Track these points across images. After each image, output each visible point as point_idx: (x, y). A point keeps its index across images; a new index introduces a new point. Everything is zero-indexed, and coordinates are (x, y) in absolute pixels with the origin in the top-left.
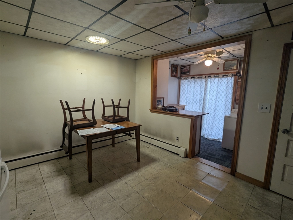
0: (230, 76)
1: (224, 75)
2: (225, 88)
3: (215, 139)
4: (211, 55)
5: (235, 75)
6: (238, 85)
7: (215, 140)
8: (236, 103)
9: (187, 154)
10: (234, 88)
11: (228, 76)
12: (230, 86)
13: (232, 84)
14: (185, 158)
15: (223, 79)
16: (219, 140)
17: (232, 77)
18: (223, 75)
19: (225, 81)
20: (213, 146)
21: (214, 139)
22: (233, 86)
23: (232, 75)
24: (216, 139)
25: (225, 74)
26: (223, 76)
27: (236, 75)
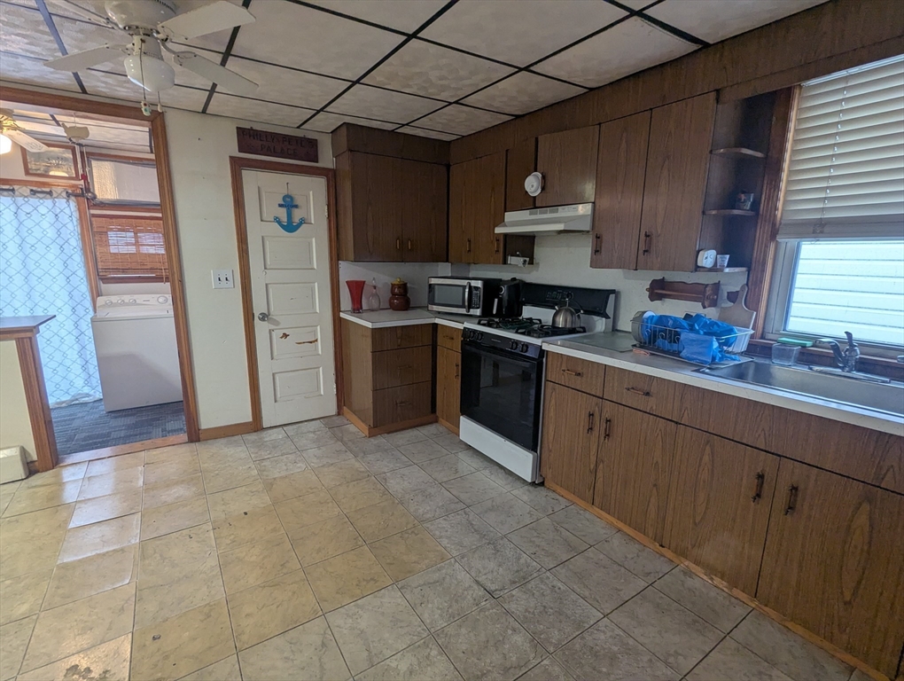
0: (60, 194)
1: (34, 188)
2: (51, 233)
3: (63, 402)
4: (5, 117)
5: (76, 196)
6: (94, 226)
7: (64, 405)
8: (102, 279)
9: (33, 462)
10: (82, 234)
11: (55, 195)
12: (70, 226)
13: (75, 223)
14: (30, 479)
15: (33, 201)
16: (77, 400)
17: (68, 201)
18: (32, 190)
19: (43, 210)
20: (74, 419)
21: (58, 403)
22: (78, 229)
23: (68, 195)
24: (63, 399)
25: (39, 187)
26: (34, 192)
27: (82, 195)
